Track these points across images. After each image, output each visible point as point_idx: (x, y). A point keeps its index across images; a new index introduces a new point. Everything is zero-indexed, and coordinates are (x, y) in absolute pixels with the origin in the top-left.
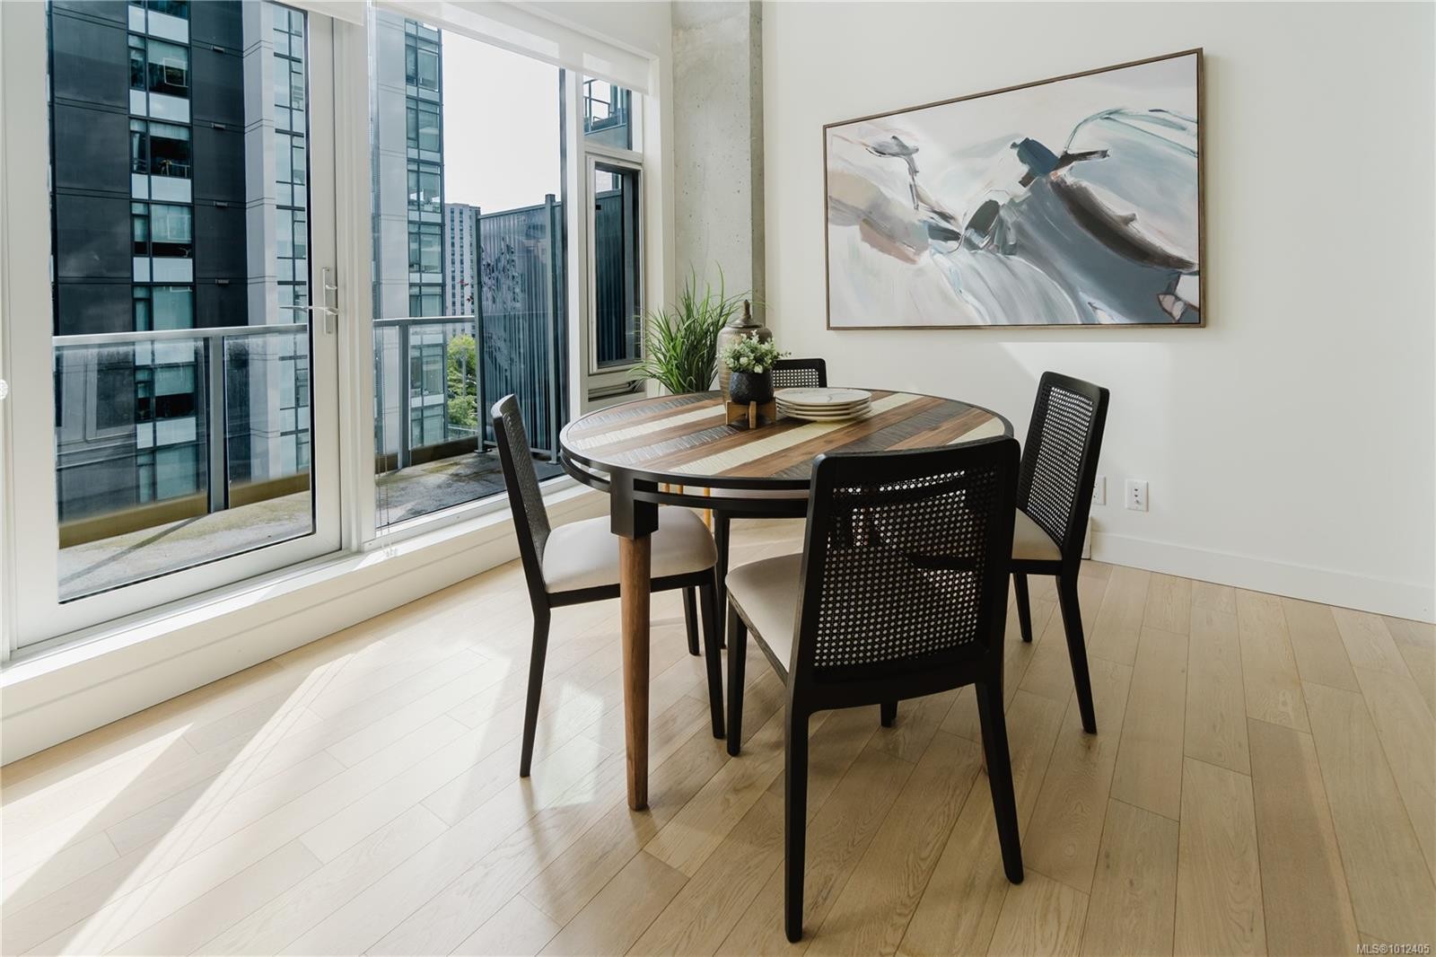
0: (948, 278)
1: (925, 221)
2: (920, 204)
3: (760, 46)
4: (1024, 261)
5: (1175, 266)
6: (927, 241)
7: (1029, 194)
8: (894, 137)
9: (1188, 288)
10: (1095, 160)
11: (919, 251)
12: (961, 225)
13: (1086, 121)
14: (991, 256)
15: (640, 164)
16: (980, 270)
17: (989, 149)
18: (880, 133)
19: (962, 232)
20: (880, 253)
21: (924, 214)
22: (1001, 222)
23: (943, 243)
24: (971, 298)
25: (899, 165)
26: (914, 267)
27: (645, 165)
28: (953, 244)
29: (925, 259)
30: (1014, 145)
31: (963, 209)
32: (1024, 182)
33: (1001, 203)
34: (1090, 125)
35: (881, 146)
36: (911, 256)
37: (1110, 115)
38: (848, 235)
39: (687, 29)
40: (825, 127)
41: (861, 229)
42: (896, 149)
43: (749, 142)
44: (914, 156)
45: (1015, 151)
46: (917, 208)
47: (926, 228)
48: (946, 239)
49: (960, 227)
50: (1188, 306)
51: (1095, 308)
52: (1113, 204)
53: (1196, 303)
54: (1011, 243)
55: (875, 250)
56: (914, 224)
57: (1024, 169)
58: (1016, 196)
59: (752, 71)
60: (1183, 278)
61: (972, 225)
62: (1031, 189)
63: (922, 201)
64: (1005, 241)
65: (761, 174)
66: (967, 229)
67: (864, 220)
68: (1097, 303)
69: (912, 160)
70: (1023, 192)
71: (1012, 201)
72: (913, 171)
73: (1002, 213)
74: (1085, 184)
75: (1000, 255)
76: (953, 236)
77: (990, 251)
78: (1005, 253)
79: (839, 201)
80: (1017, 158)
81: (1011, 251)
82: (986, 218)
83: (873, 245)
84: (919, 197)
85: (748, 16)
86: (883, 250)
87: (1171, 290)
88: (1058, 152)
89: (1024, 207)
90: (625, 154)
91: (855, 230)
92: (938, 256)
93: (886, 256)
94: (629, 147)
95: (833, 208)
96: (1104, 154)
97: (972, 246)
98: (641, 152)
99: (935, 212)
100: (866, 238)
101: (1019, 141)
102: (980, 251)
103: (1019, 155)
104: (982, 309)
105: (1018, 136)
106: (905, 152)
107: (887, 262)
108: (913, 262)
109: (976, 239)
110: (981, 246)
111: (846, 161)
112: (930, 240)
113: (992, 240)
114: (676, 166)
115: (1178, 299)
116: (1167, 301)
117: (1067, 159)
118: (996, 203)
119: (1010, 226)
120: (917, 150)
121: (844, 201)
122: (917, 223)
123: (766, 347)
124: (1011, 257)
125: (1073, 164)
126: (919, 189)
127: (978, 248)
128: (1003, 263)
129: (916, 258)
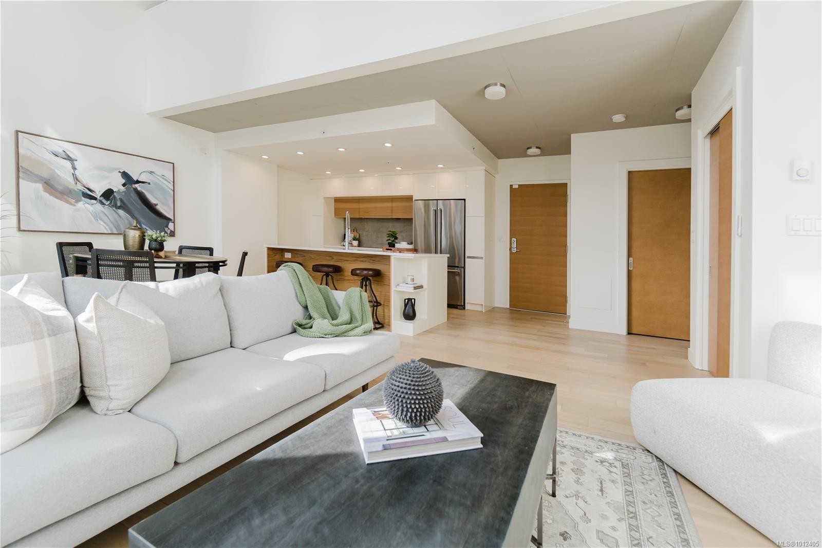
0: (92, 214)
1: (80, 190)
2: (78, 182)
4: (123, 212)
5: (169, 219)
6: (81, 198)
7: (125, 190)
8: (63, 151)
9: (171, 225)
10: (147, 185)
11: (78, 201)
12: (98, 194)
13: (144, 172)
14: (111, 208)
16: (106, 212)
17: (111, 170)
18: (56, 147)
19: (98, 198)
20: (55, 199)
21: (79, 187)
22: (115, 197)
23: (89, 200)
24: (102, 223)
25: (68, 164)
26: (75, 208)
28: (94, 201)
29: (80, 204)
30: (120, 172)
31: (99, 190)
32: (124, 185)
33: (114, 191)
34: (145, 174)
35: (55, 152)
36: (73, 203)
37: (151, 172)
38: (33, 187)
40: (17, 131)
41: (43, 186)
42: (65, 156)
44: (74, 162)
45: (120, 174)
46: (76, 184)
47: (81, 193)
48: (91, 199)
49: (98, 196)
50: (171, 231)
51: (147, 230)
52: (152, 200)
53: (173, 230)
54: (119, 205)
55: (52, 197)
56: (74, 190)
57: (124, 181)
60: (170, 223)
61: (102, 196)
62: (126, 188)
63: (79, 181)
64: (116, 204)
66: (100, 197)
67: (45, 183)
68: (148, 228)
69: (74, 164)
70: (123, 189)
71: (119, 190)
72: (74, 168)
73: (115, 194)
74: (143, 191)
75: (114, 209)
76: (95, 199)
78: (116, 208)
79: (27, 170)
80: (121, 177)
81: (119, 208)
82: (108, 194)
83: (50, 194)
84: (77, 179)
86: (56, 197)
87: (167, 226)
88: (135, 179)
89: (123, 194)
91: (39, 186)
92: (87, 205)
93: (59, 201)
95: (23, 172)
96: (149, 184)
97: (102, 203)
99: (85, 187)
100: (46, 190)
101: (122, 171)
104: (107, 227)
105: (122, 169)
106: (69, 159)
107: (59, 204)
108: (74, 205)
109: (104, 201)
110: (107, 204)
111: (33, 152)
112: (83, 198)
113: (111, 203)
115: (169, 229)
116: (166, 229)
117: (138, 182)
118: (112, 190)
119: (118, 199)
120: (76, 160)
121: (32, 170)
122: (76, 190)
124: (118, 210)
125: (140, 184)
126: (77, 176)
127: (105, 205)
128: (115, 211)
129: (76, 204)
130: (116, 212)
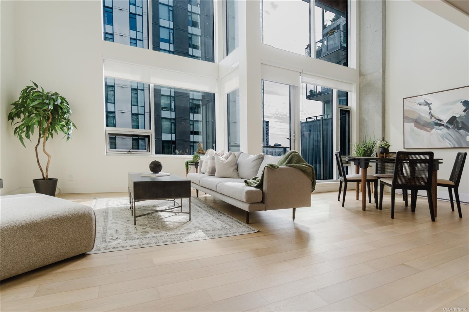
0: (440, 136)
1: (433, 122)
2: (432, 117)
3: (385, 79)
4: (463, 131)
6: (434, 127)
8: (425, 101)
11: (432, 129)
14: (454, 130)
15: (350, 109)
16: (450, 134)
17: (455, 103)
18: (421, 100)
19: (445, 124)
20: (420, 130)
21: (433, 120)
22: (457, 121)
23: (439, 127)
24: (447, 141)
25: (427, 107)
27: (351, 109)
28: (442, 127)
29: (433, 131)
31: (445, 118)
32: (464, 111)
33: (457, 117)
35: (420, 103)
36: (429, 130)
38: (410, 126)
39: (364, 75)
40: (404, 99)
41: (414, 124)
42: (425, 104)
43: (381, 103)
44: (431, 105)
45: (462, 103)
46: (431, 118)
48: (440, 126)
49: (444, 123)
54: (460, 127)
55: (418, 129)
56: (430, 122)
57: (464, 108)
58: (462, 115)
59: (382, 86)
61: (448, 122)
62: (466, 113)
64: (458, 126)
65: (385, 111)
66: (446, 123)
67: (415, 122)
69: (430, 106)
70: (464, 114)
71: (460, 116)
72: (430, 109)
73: (457, 119)
76: (443, 125)
77: (454, 129)
78: (458, 129)
79: (408, 117)
80: (462, 106)
81: (460, 129)
82: (453, 120)
83: (418, 128)
84: (432, 115)
85: (381, 72)
86: (421, 129)
89: (464, 117)
90: (346, 107)
91: (412, 124)
92: (437, 130)
93: (421, 130)
94: (347, 105)
95: (406, 119)
97: (447, 127)
98: (350, 106)
99: (437, 119)
100: (416, 126)
101: (463, 101)
102: (450, 129)
103: (463, 104)
104: (451, 143)
105: (463, 100)
106: (428, 104)
107: (422, 132)
108: (430, 132)
109: (449, 126)
110: (451, 127)
111: (410, 107)
112: (435, 126)
113: (454, 126)
114: (360, 109)
118: (455, 116)
119: (460, 122)
120: (432, 104)
121: (409, 117)
122: (431, 122)
123: (387, 143)
124: (460, 130)
126: (432, 113)
127: (450, 128)
128: (457, 131)
129: (431, 131)
130: (459, 133)
